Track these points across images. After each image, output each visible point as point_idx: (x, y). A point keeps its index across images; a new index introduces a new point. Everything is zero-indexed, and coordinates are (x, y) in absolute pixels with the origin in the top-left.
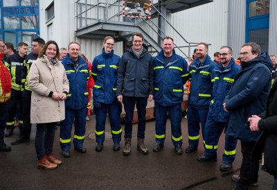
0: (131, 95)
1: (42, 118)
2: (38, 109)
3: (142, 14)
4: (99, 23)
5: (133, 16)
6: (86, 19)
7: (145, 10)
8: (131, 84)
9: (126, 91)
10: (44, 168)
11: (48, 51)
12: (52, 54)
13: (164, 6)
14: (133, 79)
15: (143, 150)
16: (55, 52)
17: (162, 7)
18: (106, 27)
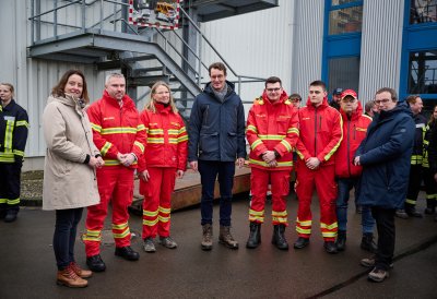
0: (214, 158)
1: (75, 200)
2: (67, 185)
3: (152, 20)
4: (87, 35)
5: (139, 24)
6: (56, 24)
7: (157, 12)
8: (213, 141)
9: (205, 153)
10: (65, 285)
11: (68, 86)
12: (76, 91)
13: (195, 8)
14: (216, 134)
15: (232, 242)
16: (81, 89)
17: (190, 10)
18: (100, 43)
